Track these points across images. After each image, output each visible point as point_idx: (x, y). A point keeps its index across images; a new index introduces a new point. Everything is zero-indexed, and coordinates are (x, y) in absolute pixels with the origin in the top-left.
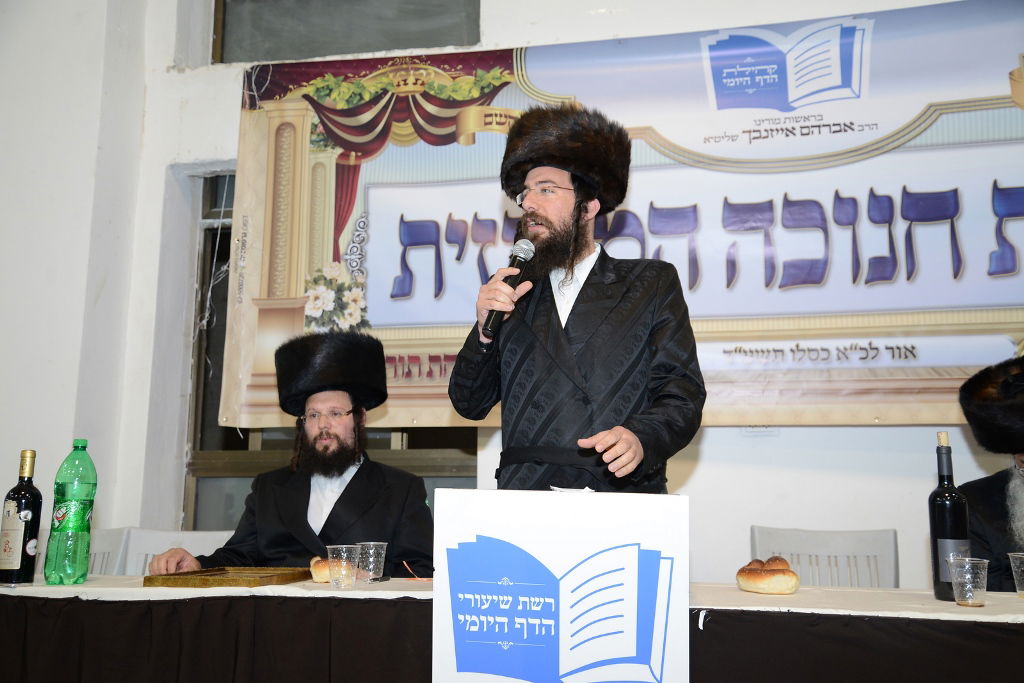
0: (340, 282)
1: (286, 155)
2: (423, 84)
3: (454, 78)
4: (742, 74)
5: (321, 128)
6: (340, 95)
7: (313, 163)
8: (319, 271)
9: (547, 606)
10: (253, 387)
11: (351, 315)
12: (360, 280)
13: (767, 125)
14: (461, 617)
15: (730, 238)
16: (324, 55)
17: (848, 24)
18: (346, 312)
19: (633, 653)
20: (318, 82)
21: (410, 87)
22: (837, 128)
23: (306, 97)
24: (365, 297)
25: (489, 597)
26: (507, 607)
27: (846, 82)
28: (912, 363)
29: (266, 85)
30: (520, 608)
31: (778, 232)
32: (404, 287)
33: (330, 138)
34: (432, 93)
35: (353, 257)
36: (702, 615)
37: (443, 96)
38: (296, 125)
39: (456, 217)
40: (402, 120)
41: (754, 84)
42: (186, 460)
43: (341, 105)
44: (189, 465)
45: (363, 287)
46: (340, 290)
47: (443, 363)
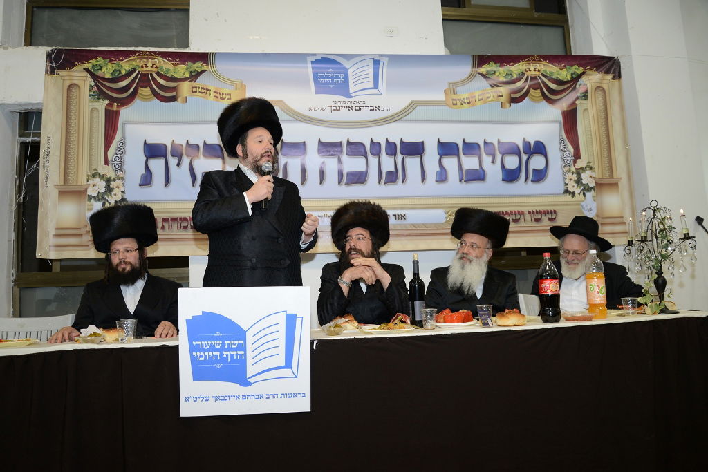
0: (108, 176)
1: (74, 103)
2: (156, 67)
3: (175, 65)
4: (327, 77)
5: (95, 88)
6: (107, 70)
7: (91, 108)
8: (96, 170)
9: (240, 345)
10: (57, 236)
11: (115, 195)
12: (121, 175)
13: (338, 104)
14: (194, 354)
15: (322, 159)
16: (97, 47)
17: (377, 58)
18: (112, 193)
19: (284, 364)
20: (94, 62)
21: (149, 69)
22: (372, 108)
23: (86, 70)
24: (123, 185)
25: (210, 343)
26: (219, 347)
27: (376, 86)
28: (404, 222)
29: (60, 61)
30: (226, 346)
31: (345, 157)
32: (147, 180)
33: (101, 94)
34: (162, 73)
35: (116, 162)
36: (315, 343)
37: (169, 75)
38: (80, 86)
39: (177, 142)
40: (145, 87)
41: (333, 83)
42: (13, 278)
43: (108, 76)
44: (15, 281)
45: (123, 179)
46: (108, 181)
47: (170, 222)
